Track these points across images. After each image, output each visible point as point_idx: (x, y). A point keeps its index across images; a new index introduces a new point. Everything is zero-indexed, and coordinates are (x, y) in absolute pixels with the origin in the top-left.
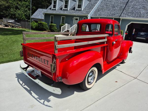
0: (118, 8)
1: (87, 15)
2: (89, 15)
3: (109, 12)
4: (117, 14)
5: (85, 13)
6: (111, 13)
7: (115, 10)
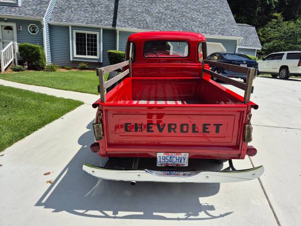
0: (102, 8)
1: (38, 18)
2: (44, 19)
3: (88, 15)
4: (104, 20)
5: (31, 12)
6: (92, 18)
7: (97, 12)
